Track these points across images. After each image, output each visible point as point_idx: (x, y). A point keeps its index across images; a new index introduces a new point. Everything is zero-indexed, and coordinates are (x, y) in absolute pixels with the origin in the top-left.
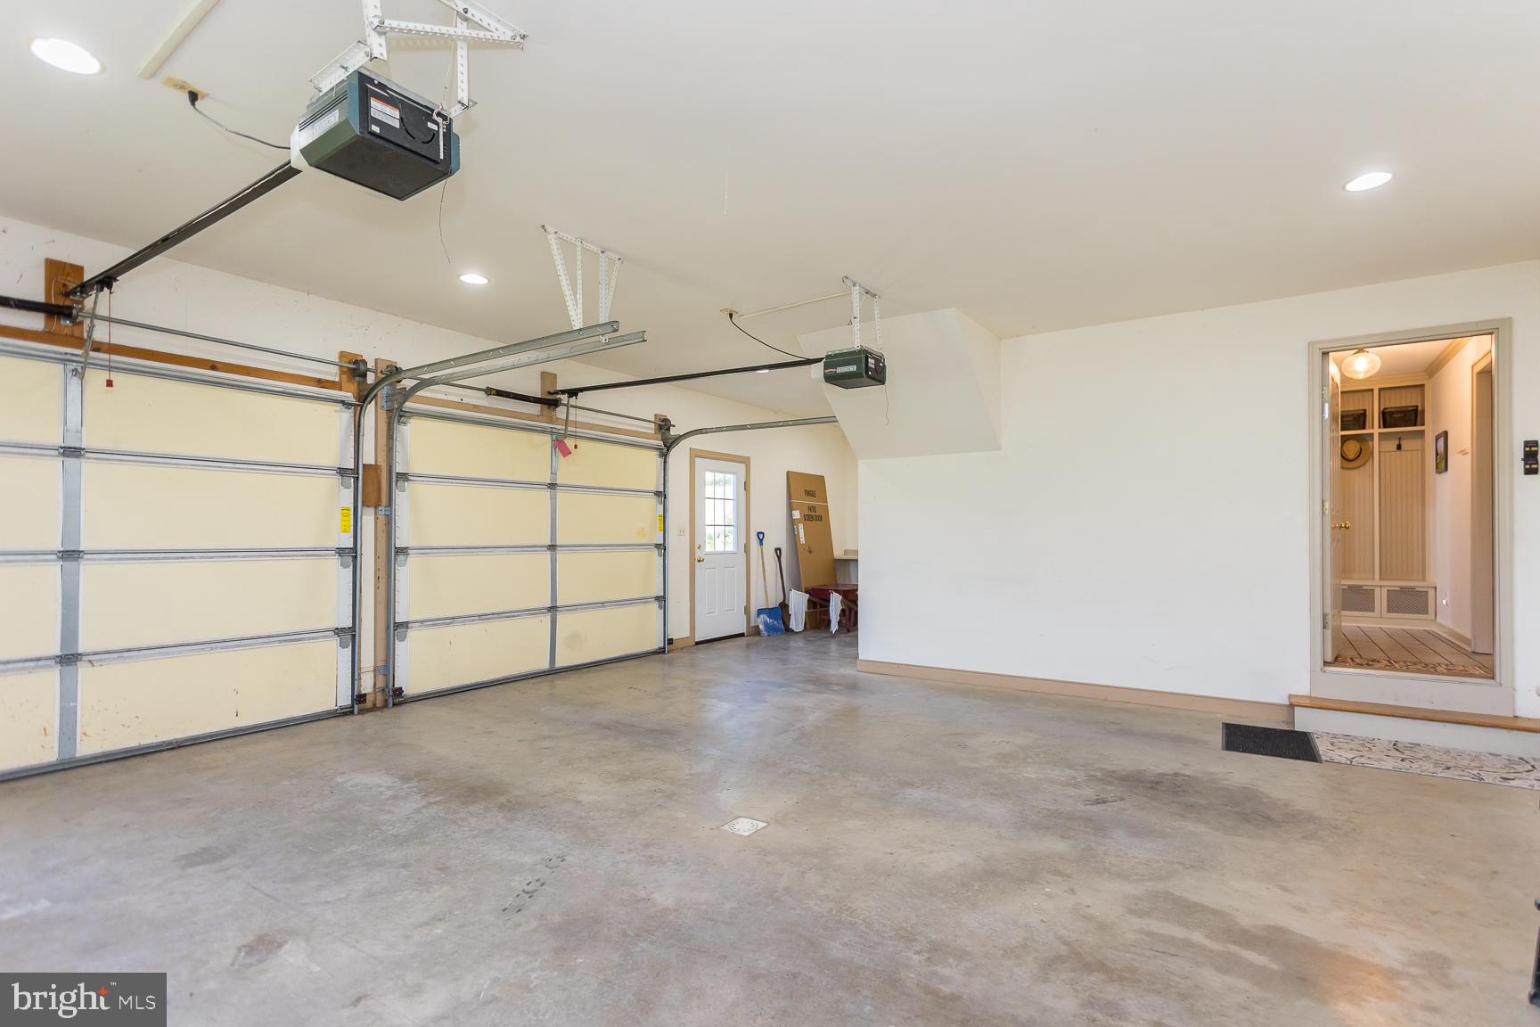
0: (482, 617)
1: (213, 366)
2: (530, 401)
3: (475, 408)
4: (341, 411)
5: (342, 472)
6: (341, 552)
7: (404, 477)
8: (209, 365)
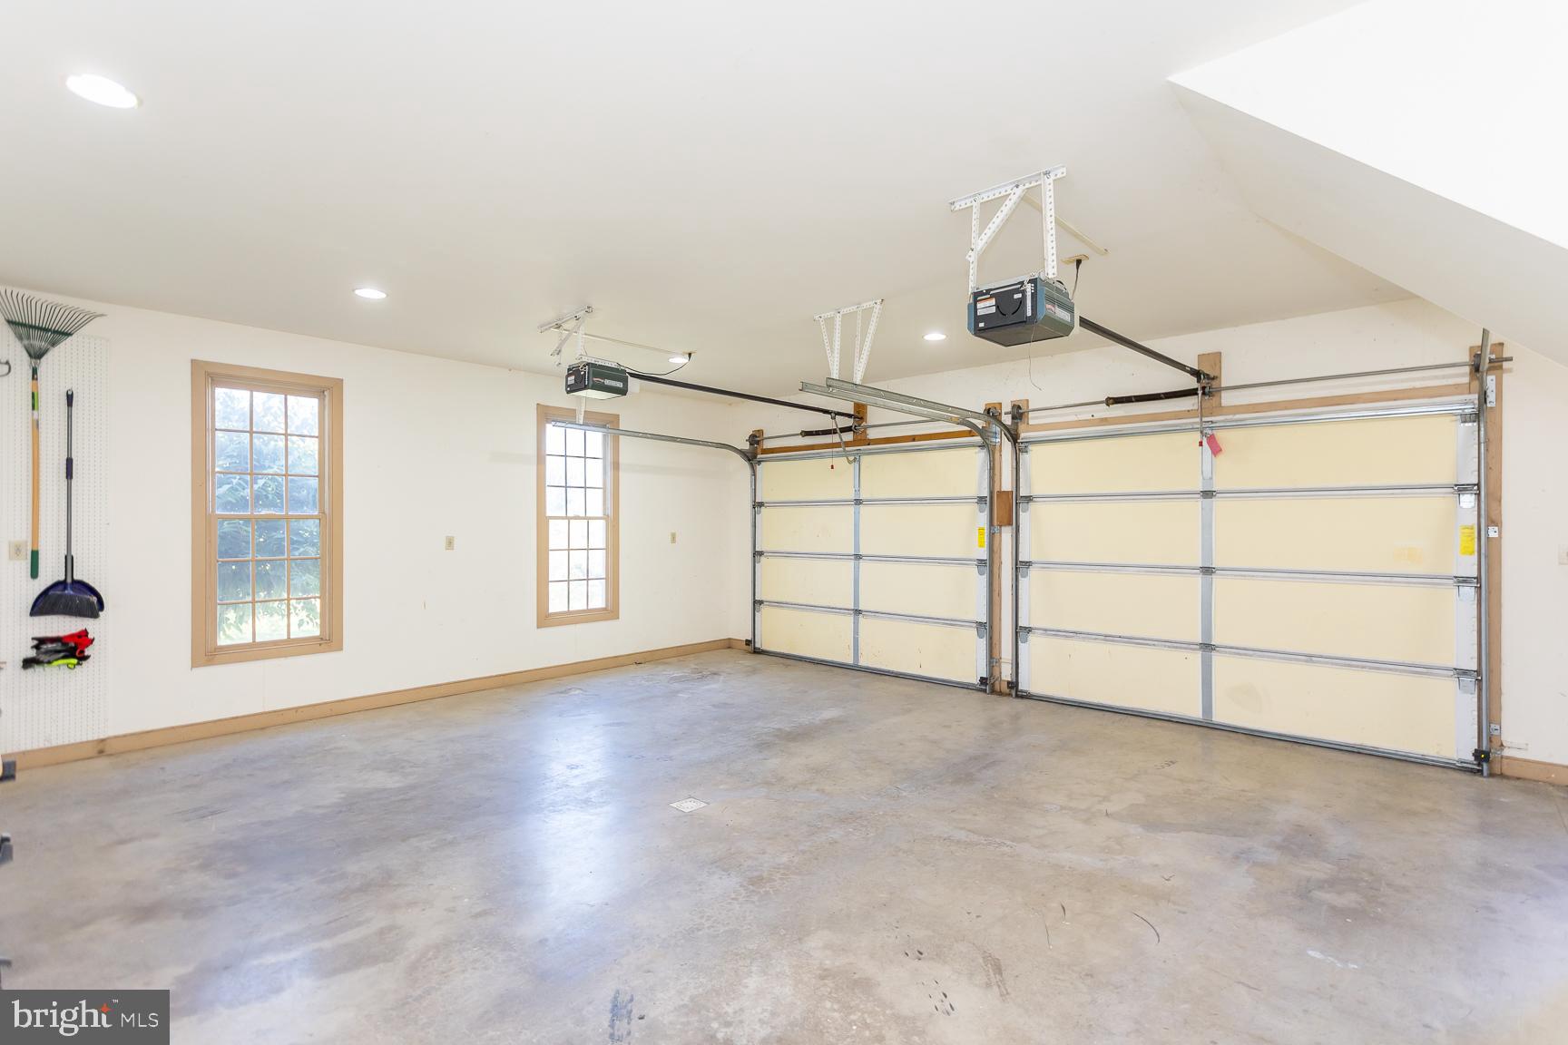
0: (1107, 638)
1: (913, 438)
2: (1161, 399)
3: (1104, 421)
4: (979, 452)
5: (981, 499)
6: (981, 562)
7: (1029, 499)
8: (911, 439)
